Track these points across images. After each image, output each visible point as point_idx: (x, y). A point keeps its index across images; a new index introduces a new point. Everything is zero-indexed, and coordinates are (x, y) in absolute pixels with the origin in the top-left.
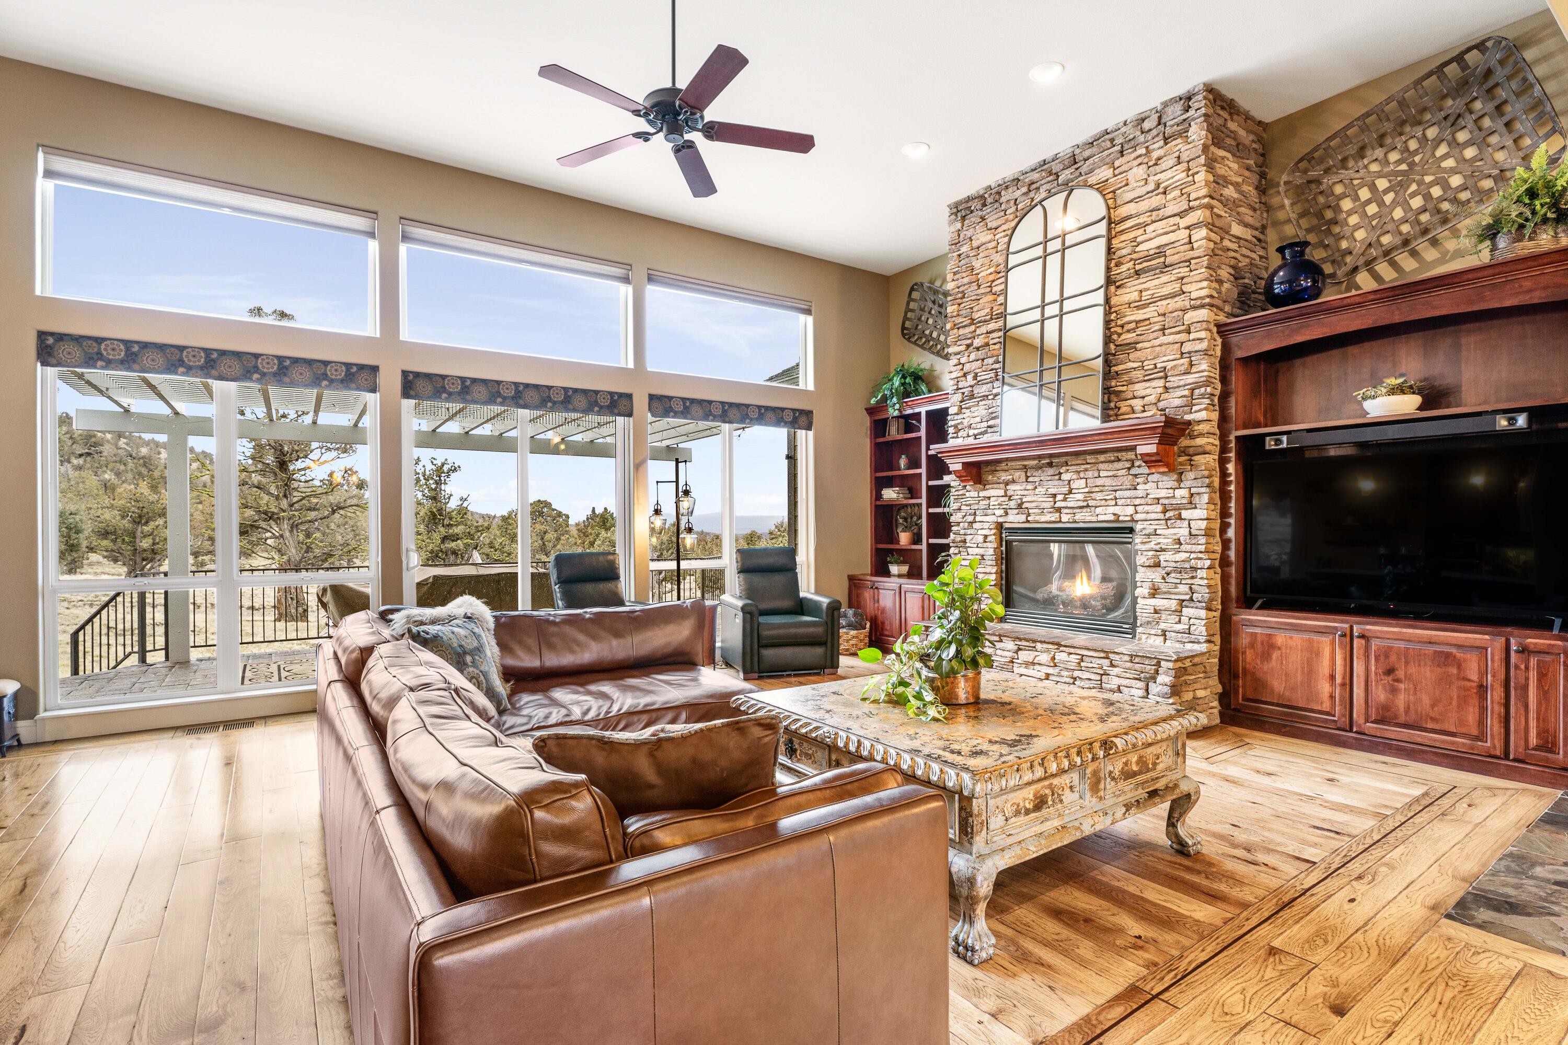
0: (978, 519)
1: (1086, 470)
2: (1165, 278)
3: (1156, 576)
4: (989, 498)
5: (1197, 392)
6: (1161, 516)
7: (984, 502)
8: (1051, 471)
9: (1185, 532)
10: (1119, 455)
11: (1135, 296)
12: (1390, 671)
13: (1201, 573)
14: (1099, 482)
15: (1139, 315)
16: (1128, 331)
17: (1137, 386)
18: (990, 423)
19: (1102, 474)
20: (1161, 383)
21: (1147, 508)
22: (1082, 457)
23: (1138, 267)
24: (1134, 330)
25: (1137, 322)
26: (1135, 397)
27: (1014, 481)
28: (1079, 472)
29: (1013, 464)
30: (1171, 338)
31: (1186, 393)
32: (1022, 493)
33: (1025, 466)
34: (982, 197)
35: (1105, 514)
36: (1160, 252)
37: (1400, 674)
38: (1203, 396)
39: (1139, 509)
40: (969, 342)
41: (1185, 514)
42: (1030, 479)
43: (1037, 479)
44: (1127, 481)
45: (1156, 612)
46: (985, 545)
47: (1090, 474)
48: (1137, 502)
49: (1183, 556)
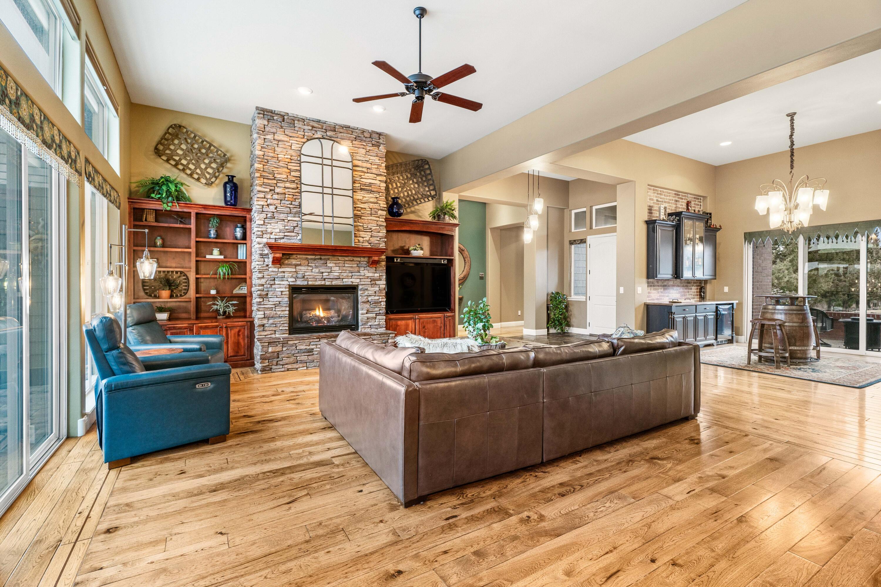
0: (276, 282)
1: (339, 263)
2: (371, 195)
3: (367, 306)
4: (284, 272)
5: (382, 240)
6: (370, 283)
7: (281, 274)
8: (322, 262)
9: (378, 289)
10: (354, 258)
11: (361, 198)
12: (424, 327)
13: (382, 303)
14: (344, 268)
15: (362, 206)
16: (357, 210)
17: (361, 233)
18: (286, 234)
19: (346, 265)
20: (370, 234)
21: (365, 280)
22: (336, 257)
23: (362, 187)
24: (360, 211)
25: (361, 208)
26: (360, 237)
27: (300, 265)
28: (335, 264)
29: (301, 256)
30: (375, 218)
31: (379, 239)
32: (305, 271)
33: (307, 258)
34: (283, 116)
35: (348, 282)
36: (370, 185)
37: (426, 327)
38: (383, 241)
39: (362, 280)
40: (273, 188)
41: (378, 282)
42: (309, 265)
43: (313, 265)
44: (356, 269)
45: (368, 319)
46: (282, 296)
47: (341, 265)
48: (361, 277)
49: (377, 298)
